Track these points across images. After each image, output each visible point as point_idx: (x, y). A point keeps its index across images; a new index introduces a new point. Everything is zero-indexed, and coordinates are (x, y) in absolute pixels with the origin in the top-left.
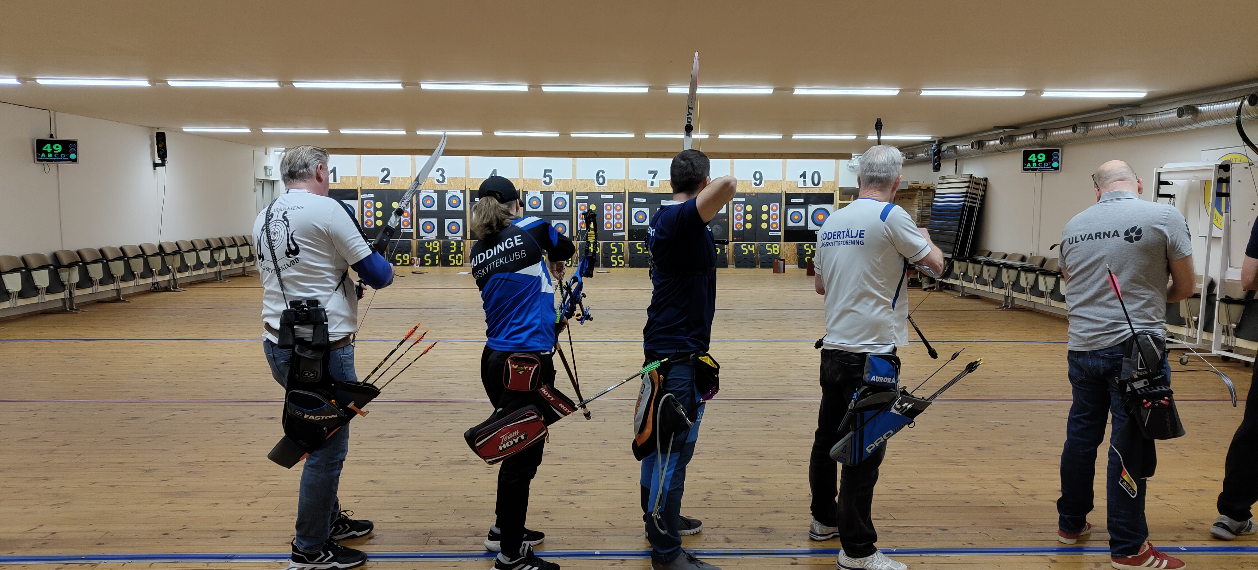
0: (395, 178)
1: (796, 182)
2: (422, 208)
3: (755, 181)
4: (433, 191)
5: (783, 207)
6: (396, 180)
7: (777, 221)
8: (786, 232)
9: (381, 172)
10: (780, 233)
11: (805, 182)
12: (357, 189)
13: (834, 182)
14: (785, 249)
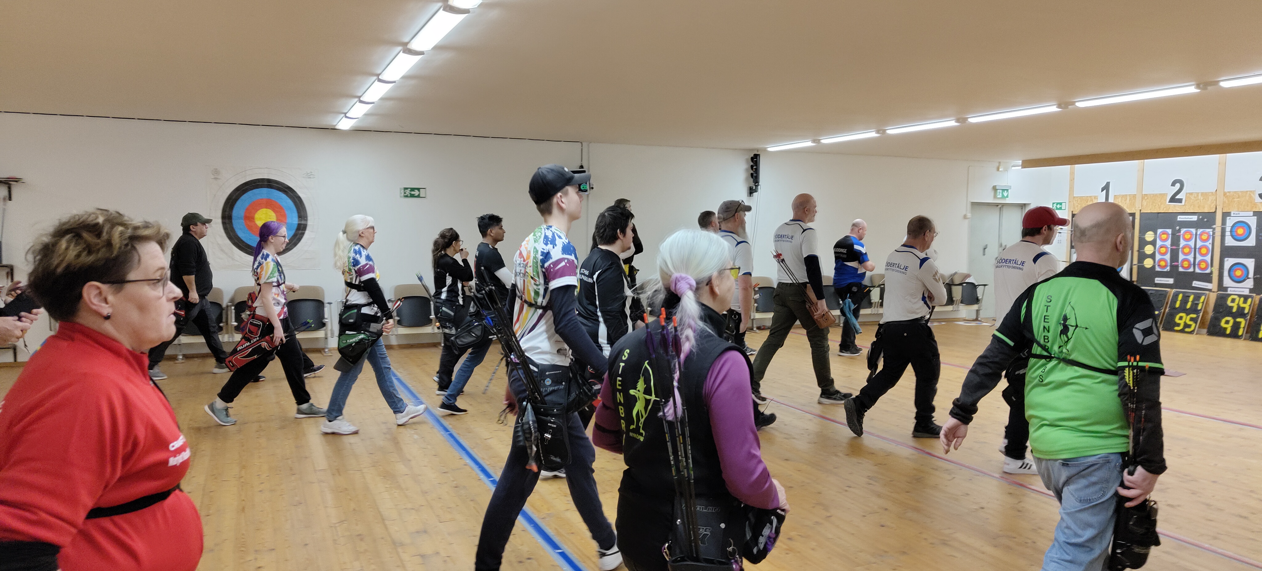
0: (1191, 194)
2: (1230, 242)
4: (1251, 214)
6: (1192, 198)
9: (1172, 185)
12: (1135, 213)
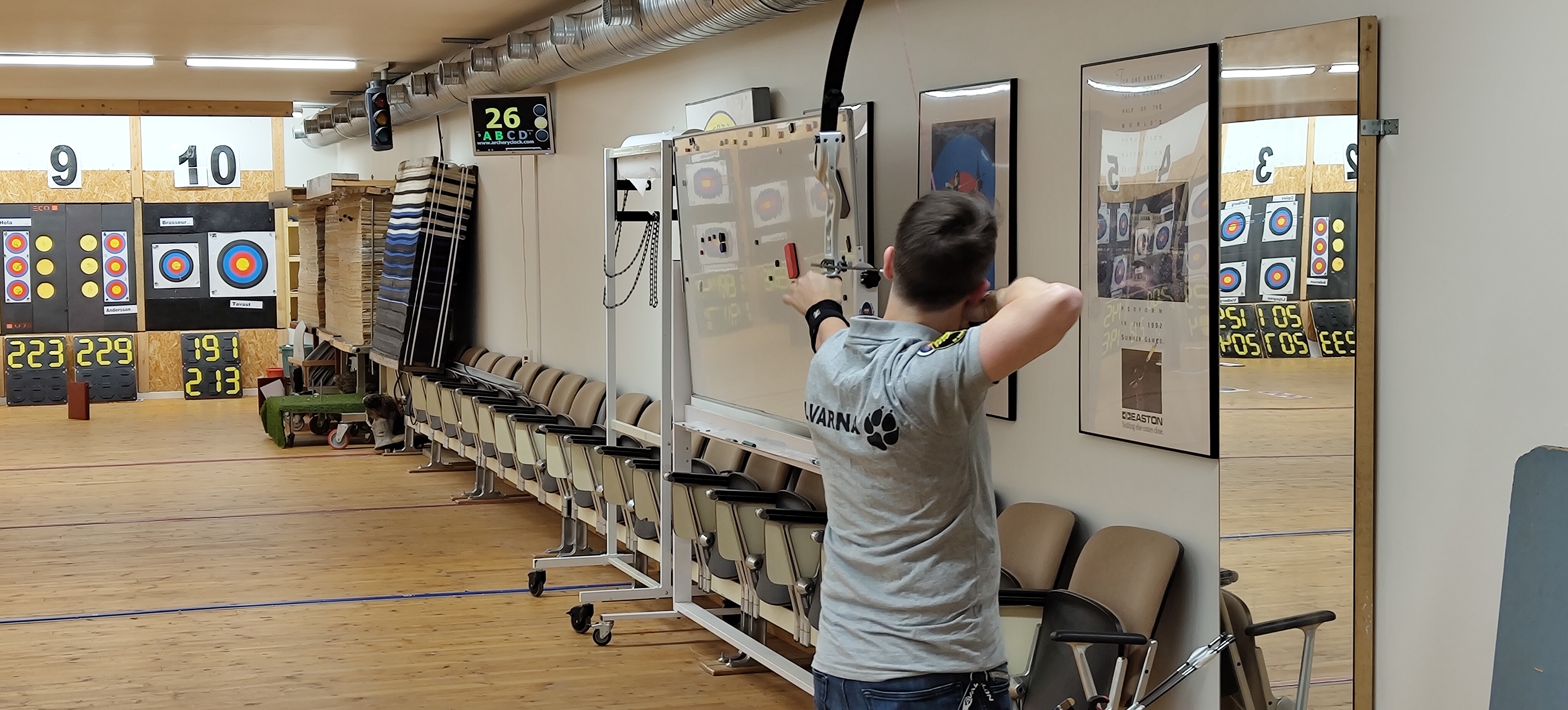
1: (170, 174)
3: (57, 174)
5: (139, 239)
7: (125, 278)
8: (150, 305)
10: (133, 309)
11: (194, 173)
13: (271, 174)
14: (151, 350)
